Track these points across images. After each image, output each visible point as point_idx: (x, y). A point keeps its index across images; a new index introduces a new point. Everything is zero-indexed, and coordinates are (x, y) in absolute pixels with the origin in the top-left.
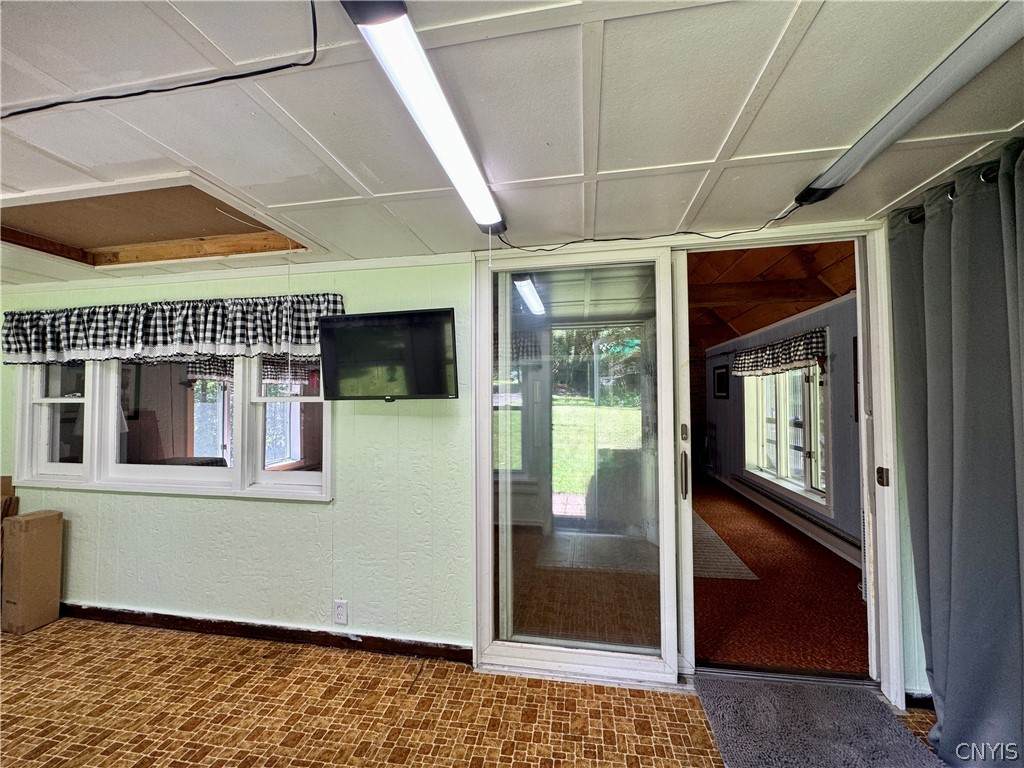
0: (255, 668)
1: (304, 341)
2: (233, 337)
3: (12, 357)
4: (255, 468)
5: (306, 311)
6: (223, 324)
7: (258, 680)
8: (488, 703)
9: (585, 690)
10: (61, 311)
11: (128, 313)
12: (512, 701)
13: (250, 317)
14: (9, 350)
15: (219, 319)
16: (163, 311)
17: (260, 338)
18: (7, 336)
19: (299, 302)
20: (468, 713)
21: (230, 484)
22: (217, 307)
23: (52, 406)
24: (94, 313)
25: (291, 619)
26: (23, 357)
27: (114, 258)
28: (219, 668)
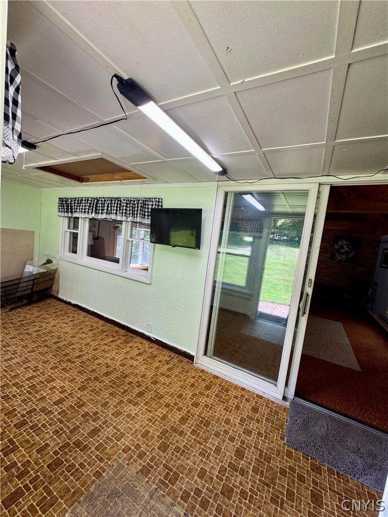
0: (119, 338)
1: (146, 217)
2: (122, 213)
3: (60, 214)
4: (127, 265)
5: (148, 205)
6: (120, 208)
7: (118, 342)
8: (194, 377)
9: (236, 387)
10: (73, 199)
11: (91, 201)
12: (204, 380)
13: (128, 206)
14: (59, 211)
15: (119, 206)
16: (102, 201)
17: (131, 215)
18: (59, 206)
19: (146, 201)
20: (184, 378)
21: (117, 270)
22: (118, 201)
23: (70, 232)
24: (82, 200)
25: (133, 324)
26: (62, 214)
27: (87, 180)
28: (108, 335)
